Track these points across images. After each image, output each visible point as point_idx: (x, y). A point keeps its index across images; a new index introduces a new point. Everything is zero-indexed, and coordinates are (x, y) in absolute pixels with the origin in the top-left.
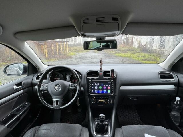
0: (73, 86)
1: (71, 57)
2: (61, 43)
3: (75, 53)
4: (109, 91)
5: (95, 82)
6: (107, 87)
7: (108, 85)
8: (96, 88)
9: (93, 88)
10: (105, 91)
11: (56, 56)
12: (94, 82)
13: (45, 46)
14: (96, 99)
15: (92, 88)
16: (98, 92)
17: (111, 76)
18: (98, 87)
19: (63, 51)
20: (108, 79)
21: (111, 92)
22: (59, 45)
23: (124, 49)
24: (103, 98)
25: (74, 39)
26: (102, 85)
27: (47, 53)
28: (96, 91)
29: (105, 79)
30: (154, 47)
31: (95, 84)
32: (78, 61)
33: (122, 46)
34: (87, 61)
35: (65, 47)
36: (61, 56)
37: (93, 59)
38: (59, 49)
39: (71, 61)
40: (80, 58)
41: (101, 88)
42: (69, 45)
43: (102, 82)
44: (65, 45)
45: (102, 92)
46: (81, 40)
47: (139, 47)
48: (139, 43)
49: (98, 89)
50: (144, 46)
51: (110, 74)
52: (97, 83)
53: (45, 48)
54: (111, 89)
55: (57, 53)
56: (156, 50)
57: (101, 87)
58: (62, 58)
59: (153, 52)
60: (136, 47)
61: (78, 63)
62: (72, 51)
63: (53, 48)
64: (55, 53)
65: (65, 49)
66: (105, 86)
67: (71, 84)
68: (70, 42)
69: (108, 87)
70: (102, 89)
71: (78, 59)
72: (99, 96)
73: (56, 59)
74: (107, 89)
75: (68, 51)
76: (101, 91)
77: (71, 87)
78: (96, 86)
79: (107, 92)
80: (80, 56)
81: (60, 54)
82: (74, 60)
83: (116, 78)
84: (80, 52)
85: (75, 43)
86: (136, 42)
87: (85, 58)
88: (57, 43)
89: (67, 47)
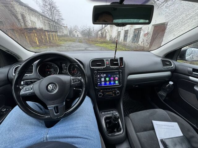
0: (76, 81)
1: (61, 46)
2: (50, 33)
3: (63, 42)
4: (117, 82)
5: (102, 73)
6: (114, 78)
7: (115, 76)
8: (103, 79)
9: (100, 80)
10: (112, 82)
11: (47, 44)
12: (100, 73)
13: (34, 34)
14: (102, 92)
15: (98, 80)
16: (105, 84)
17: (119, 65)
18: (105, 78)
19: (53, 40)
20: (116, 68)
21: (119, 82)
22: (49, 35)
23: (101, 41)
24: (110, 90)
25: (61, 31)
26: (109, 75)
27: (37, 41)
28: (103, 83)
29: (113, 69)
30: (120, 40)
31: (102, 75)
32: (67, 49)
33: (99, 39)
34: (75, 49)
35: (54, 36)
36: (52, 44)
37: (79, 47)
38: (49, 38)
39: (61, 49)
40: (69, 46)
41: (108, 80)
42: (57, 35)
43: (109, 72)
44: (54, 35)
45: (110, 83)
46: (67, 32)
47: (110, 40)
48: (111, 37)
49: (105, 81)
50: (114, 40)
51: (118, 63)
52: (103, 74)
53: (35, 36)
54: (119, 80)
55: (47, 41)
56: (121, 43)
57: (108, 78)
58: (53, 46)
59: (120, 44)
60: (108, 40)
61: (67, 51)
62: (61, 41)
63: (43, 37)
64: (46, 42)
65: (55, 39)
66: (112, 77)
67: (72, 78)
68: (58, 33)
69: (116, 78)
70: (110, 81)
71: (67, 48)
72: (107, 89)
73: (47, 47)
74: (114, 80)
75: (57, 41)
76: (108, 83)
77: (74, 82)
78: (102, 77)
79: (115, 83)
80: (69, 45)
81: (50, 42)
82: (64, 48)
83: (124, 67)
84: (68, 42)
85: (63, 34)
86: (109, 36)
87: (73, 47)
88: (46, 32)
89: (57, 37)
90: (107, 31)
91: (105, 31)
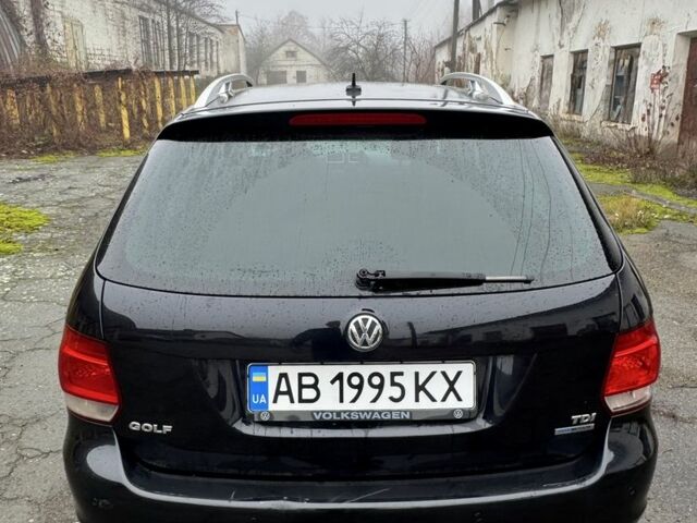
30: (552, 106)
56: (556, 120)
90: (481, 48)
91: (472, 49)
